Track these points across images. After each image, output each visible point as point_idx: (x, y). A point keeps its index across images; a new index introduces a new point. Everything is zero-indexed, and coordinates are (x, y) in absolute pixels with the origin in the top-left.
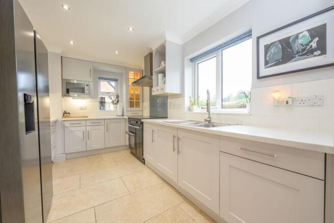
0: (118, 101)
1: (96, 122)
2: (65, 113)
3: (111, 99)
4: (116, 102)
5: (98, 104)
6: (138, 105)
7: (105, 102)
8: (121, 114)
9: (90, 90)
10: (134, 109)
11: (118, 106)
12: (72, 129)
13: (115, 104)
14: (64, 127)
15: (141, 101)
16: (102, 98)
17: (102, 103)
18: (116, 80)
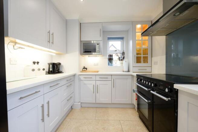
0: (124, 58)
1: (104, 77)
2: (84, 68)
3: (118, 55)
4: (122, 59)
5: (107, 61)
6: (146, 60)
7: (112, 59)
8: (127, 70)
9: (99, 48)
10: (142, 64)
11: (124, 61)
12: (86, 82)
13: (121, 60)
14: (80, 80)
15: (149, 56)
16: (110, 55)
17: (110, 60)
18: (122, 38)
